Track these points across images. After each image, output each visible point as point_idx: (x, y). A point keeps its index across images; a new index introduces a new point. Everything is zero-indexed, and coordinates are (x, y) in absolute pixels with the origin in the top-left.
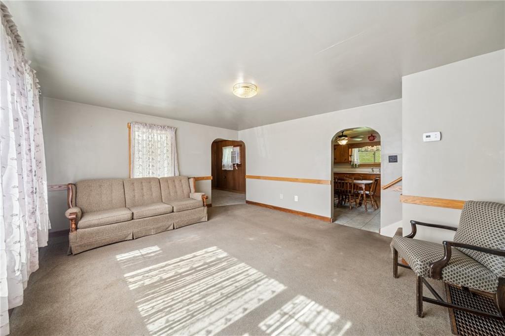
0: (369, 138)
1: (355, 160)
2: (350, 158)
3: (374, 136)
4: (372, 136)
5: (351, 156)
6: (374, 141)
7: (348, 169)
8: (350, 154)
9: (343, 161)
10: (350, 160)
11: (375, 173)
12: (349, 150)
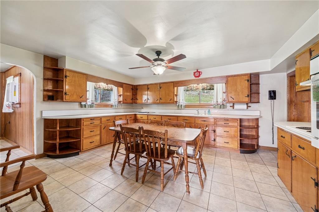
0: (194, 74)
1: (181, 101)
2: (175, 98)
3: (199, 72)
4: (197, 71)
5: (176, 95)
6: (200, 78)
7: (173, 111)
8: (175, 93)
9: (169, 102)
10: (175, 100)
11: (200, 115)
12: (174, 88)
